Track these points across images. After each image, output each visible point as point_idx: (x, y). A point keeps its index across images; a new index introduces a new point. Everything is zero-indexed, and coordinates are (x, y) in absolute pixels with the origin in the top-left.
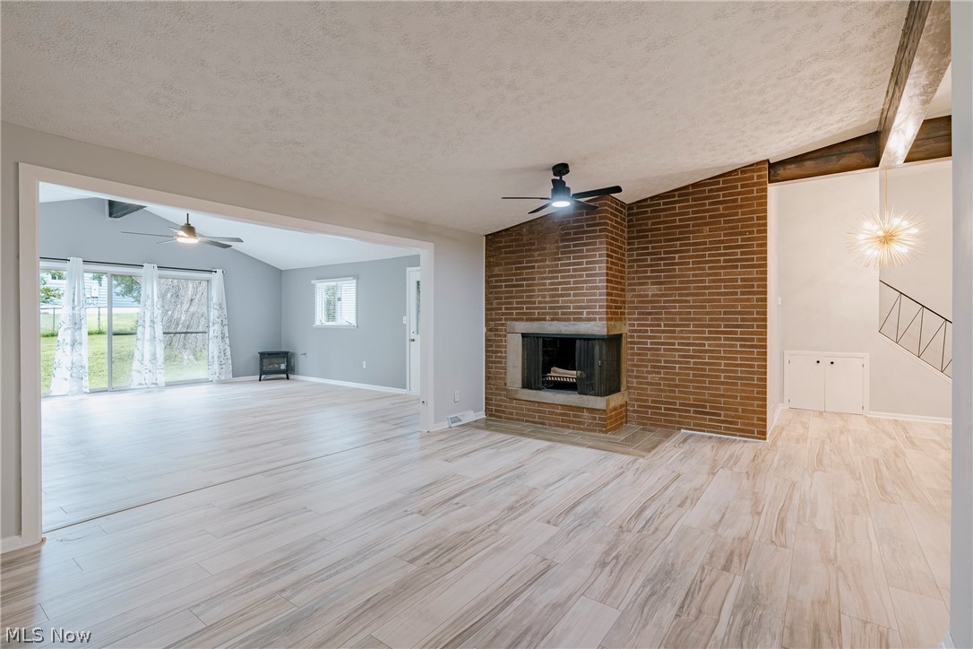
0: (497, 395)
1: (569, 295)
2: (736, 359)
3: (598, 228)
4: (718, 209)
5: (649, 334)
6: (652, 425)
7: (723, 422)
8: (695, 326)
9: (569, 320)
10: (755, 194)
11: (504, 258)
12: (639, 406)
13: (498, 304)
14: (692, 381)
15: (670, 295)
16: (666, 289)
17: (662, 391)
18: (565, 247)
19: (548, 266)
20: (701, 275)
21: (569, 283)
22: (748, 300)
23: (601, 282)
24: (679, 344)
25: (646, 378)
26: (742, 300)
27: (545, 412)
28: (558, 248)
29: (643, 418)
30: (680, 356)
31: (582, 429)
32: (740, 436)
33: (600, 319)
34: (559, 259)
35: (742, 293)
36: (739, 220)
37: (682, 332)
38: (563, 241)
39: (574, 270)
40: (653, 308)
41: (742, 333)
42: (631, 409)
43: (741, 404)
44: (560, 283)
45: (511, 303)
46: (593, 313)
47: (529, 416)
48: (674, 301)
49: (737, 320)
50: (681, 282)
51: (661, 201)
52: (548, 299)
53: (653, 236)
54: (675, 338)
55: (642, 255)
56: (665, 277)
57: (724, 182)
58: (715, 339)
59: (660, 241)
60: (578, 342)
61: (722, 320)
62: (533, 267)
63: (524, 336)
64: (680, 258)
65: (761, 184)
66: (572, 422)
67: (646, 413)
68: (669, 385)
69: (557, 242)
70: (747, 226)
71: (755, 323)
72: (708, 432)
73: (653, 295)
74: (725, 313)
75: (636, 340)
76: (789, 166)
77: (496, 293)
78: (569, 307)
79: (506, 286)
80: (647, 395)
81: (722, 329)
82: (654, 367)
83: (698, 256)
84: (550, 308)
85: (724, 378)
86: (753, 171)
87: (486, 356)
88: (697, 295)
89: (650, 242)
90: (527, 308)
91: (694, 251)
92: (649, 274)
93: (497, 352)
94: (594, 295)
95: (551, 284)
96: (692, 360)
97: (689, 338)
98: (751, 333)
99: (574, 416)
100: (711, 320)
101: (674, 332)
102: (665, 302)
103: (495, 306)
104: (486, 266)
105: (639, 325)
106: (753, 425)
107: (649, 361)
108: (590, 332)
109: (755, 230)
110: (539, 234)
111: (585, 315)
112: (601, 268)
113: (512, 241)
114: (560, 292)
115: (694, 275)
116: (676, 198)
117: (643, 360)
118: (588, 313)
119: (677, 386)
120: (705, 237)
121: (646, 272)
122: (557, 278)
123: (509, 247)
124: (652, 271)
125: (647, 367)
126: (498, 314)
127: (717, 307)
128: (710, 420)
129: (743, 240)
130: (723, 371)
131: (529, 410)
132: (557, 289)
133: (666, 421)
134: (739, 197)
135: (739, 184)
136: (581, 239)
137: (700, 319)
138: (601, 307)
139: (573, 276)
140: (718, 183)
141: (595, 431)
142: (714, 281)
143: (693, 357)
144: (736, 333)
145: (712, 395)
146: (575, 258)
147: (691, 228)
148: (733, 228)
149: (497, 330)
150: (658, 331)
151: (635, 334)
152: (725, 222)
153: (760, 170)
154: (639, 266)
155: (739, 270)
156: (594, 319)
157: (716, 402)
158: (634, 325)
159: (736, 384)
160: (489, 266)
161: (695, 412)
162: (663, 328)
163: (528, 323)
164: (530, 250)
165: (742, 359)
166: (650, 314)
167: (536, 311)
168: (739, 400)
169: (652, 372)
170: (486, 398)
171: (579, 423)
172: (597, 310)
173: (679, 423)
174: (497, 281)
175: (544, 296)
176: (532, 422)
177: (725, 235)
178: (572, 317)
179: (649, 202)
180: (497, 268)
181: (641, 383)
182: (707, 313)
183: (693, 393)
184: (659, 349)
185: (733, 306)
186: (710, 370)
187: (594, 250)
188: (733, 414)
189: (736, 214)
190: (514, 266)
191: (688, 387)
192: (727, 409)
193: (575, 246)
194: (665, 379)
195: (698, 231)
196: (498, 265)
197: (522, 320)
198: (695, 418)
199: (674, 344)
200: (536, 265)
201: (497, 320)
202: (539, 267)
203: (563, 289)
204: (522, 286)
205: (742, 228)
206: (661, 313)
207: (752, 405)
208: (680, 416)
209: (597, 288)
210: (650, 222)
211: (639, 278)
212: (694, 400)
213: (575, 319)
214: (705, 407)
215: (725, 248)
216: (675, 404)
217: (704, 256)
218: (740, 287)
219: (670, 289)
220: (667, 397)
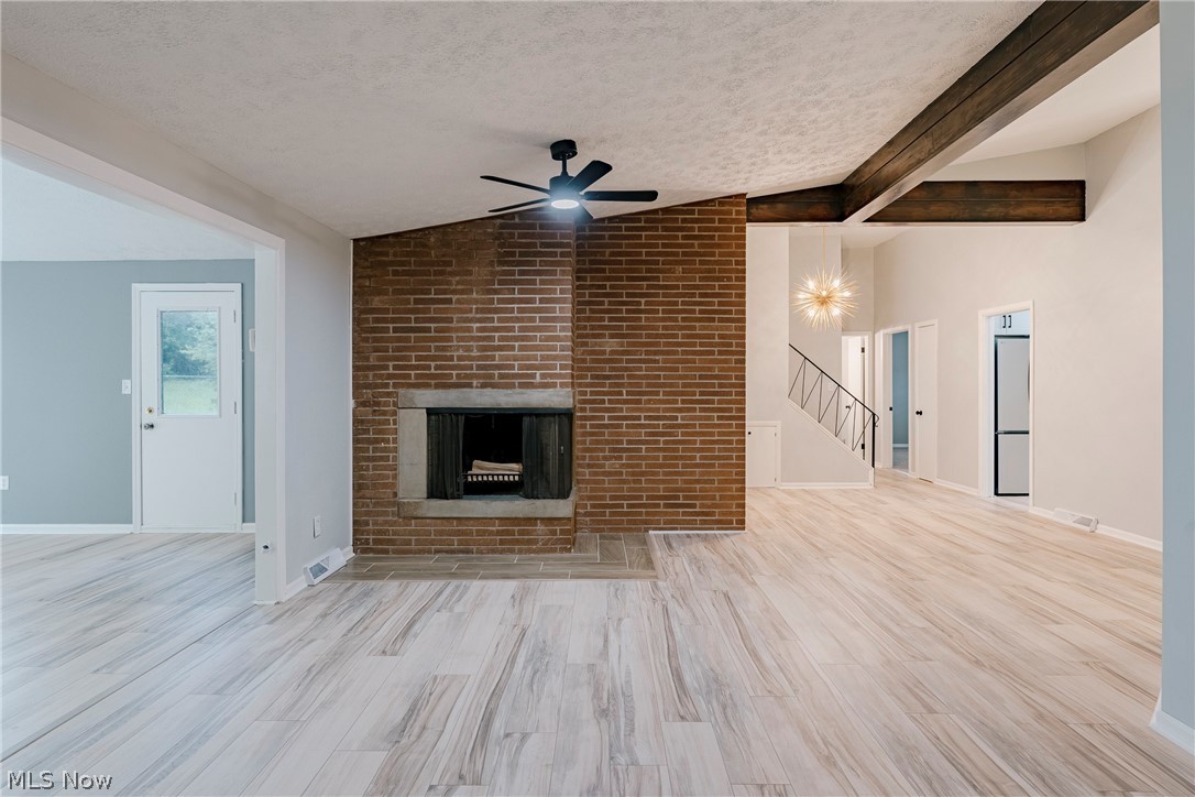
0: (378, 514)
1: (512, 348)
2: (712, 434)
3: (559, 250)
4: (692, 246)
5: (607, 405)
6: (611, 530)
7: (697, 514)
8: (665, 393)
9: (512, 386)
10: (733, 233)
11: (391, 283)
12: (593, 506)
13: (379, 359)
14: (661, 466)
15: (635, 353)
16: (629, 344)
17: (624, 481)
18: (505, 273)
19: (476, 301)
20: (672, 328)
21: (511, 329)
22: (726, 361)
23: (563, 330)
24: (646, 418)
25: (603, 466)
26: (720, 361)
27: (471, 533)
28: (493, 274)
29: (599, 522)
30: (647, 434)
31: (534, 551)
32: (719, 529)
33: (562, 385)
34: (496, 292)
35: (720, 353)
36: (716, 262)
37: (649, 401)
38: (501, 263)
39: (521, 310)
40: (612, 369)
41: (720, 402)
42: (582, 511)
43: (719, 490)
44: (496, 329)
45: (408, 358)
46: (551, 376)
47: (441, 542)
48: (640, 361)
49: (713, 385)
50: (648, 336)
51: (623, 225)
52: (475, 353)
53: (611, 271)
54: (640, 410)
55: (597, 295)
56: (628, 327)
57: (700, 212)
58: (689, 410)
59: (621, 279)
60: (526, 420)
61: (698, 385)
62: (449, 301)
63: (430, 412)
64: (647, 303)
65: (739, 221)
66: (517, 542)
67: (604, 514)
68: (633, 474)
69: (491, 264)
70: (725, 271)
71: (734, 390)
72: (681, 529)
73: (612, 352)
74: (701, 377)
75: (588, 414)
76: (762, 206)
77: (376, 340)
78: (512, 367)
79: (396, 330)
80: (604, 490)
81: (698, 397)
82: (614, 450)
83: (668, 303)
84: (479, 367)
85: (700, 459)
86: (731, 204)
87: (355, 449)
88: (668, 353)
89: (608, 279)
90: (437, 368)
91: (665, 295)
92: (606, 323)
93: (377, 441)
94: (553, 348)
95: (481, 330)
96: (662, 439)
97: (658, 410)
98: (730, 402)
99: (521, 533)
100: (685, 385)
101: (639, 402)
102: (628, 361)
103: (372, 362)
104: (354, 294)
105: (592, 393)
106: (731, 513)
107: (607, 442)
108: (547, 404)
109: (733, 276)
110: (459, 249)
111: (538, 380)
112: (564, 310)
113: (408, 254)
114: (496, 343)
115: (665, 328)
116: (643, 224)
117: (598, 442)
118: (543, 376)
119: (643, 474)
120: (678, 279)
121: (602, 319)
122: (492, 320)
123: (402, 264)
124: (611, 319)
125: (603, 450)
126: (381, 377)
127: (691, 369)
128: (684, 514)
129: (720, 287)
130: (700, 450)
131: (441, 533)
132: (491, 339)
133: (629, 522)
134: (717, 234)
135: (717, 217)
136: (533, 263)
137: (671, 385)
138: (563, 367)
139: (518, 320)
140: (693, 212)
141: (554, 551)
142: (688, 336)
143: (663, 434)
144: (712, 402)
145: (686, 482)
146: (521, 291)
147: (661, 266)
148: (709, 271)
149: (378, 404)
150: (618, 402)
151: (588, 406)
152: (701, 262)
153: (738, 204)
154: (592, 311)
155: (716, 324)
156: (554, 385)
157: (690, 490)
158: (585, 393)
159: (713, 465)
160: (359, 293)
161: (666, 506)
162: (625, 397)
163: (440, 391)
164: (442, 273)
165: (720, 434)
166: (608, 377)
167: (454, 372)
168: (716, 485)
169: (611, 458)
170: (355, 522)
171: (529, 542)
172: (558, 371)
173: (645, 522)
174: (377, 320)
175: (469, 349)
176: (447, 552)
177: (701, 279)
178: (517, 381)
179: (606, 224)
180: (377, 299)
181: (596, 474)
182: (680, 377)
183: (663, 482)
184: (620, 426)
185: (710, 369)
186: (684, 450)
187: (552, 282)
188: (709, 502)
189: (713, 255)
190: (412, 297)
191: (657, 474)
192: (704, 498)
193: (522, 273)
194: (628, 466)
195: (669, 271)
196: (379, 292)
197: (427, 386)
198: (666, 514)
199: (639, 418)
200: (454, 297)
201: (377, 386)
202: (458, 301)
203: (502, 339)
204: (428, 330)
205: (719, 272)
206: (622, 377)
207: (730, 489)
208: (647, 514)
209: (557, 339)
210: (608, 251)
211: (593, 328)
212: (665, 490)
213: (522, 386)
214: (677, 498)
215: (701, 295)
216: (641, 497)
217: (676, 303)
218: (717, 345)
219: (634, 345)
220: (630, 490)
